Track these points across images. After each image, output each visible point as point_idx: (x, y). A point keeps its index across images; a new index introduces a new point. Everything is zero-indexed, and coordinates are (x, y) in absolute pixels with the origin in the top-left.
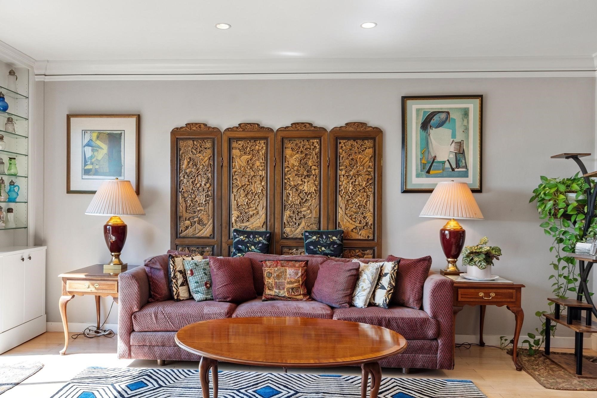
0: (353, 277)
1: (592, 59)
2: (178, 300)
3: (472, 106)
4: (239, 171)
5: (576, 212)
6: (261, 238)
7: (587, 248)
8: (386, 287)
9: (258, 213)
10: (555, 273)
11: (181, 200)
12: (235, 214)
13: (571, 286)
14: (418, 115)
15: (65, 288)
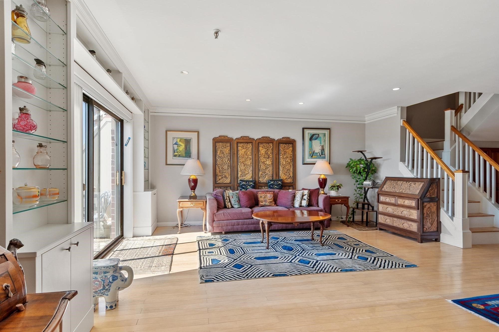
0: (294, 196)
1: (365, 117)
2: (229, 208)
3: (327, 132)
4: (241, 156)
5: (363, 171)
6: (251, 183)
7: (368, 183)
8: (306, 199)
9: (249, 173)
10: (355, 193)
11: (217, 168)
12: (240, 173)
13: (361, 197)
14: (308, 135)
15: (179, 205)
